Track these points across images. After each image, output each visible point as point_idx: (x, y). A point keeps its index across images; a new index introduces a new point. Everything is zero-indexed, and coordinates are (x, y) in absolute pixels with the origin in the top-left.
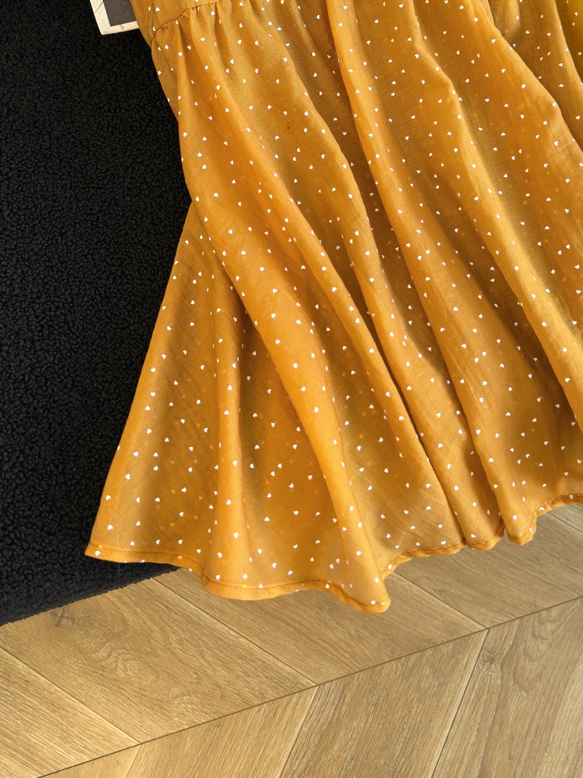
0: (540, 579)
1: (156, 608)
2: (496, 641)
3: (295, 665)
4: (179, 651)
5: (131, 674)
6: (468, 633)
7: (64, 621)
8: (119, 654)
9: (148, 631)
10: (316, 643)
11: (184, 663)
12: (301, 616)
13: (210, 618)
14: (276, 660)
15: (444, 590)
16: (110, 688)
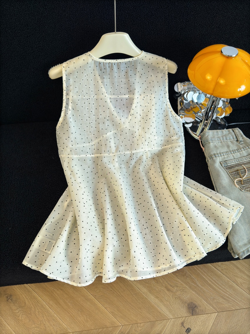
0: (140, 314)
1: (35, 301)
2: (124, 330)
3: (68, 325)
4: (37, 315)
5: (23, 319)
6: (117, 326)
7: (9, 300)
8: (21, 312)
9: (31, 307)
10: (75, 320)
11: (38, 319)
12: (72, 311)
13: (48, 307)
14: (63, 323)
15: (113, 312)
16: (16, 322)
